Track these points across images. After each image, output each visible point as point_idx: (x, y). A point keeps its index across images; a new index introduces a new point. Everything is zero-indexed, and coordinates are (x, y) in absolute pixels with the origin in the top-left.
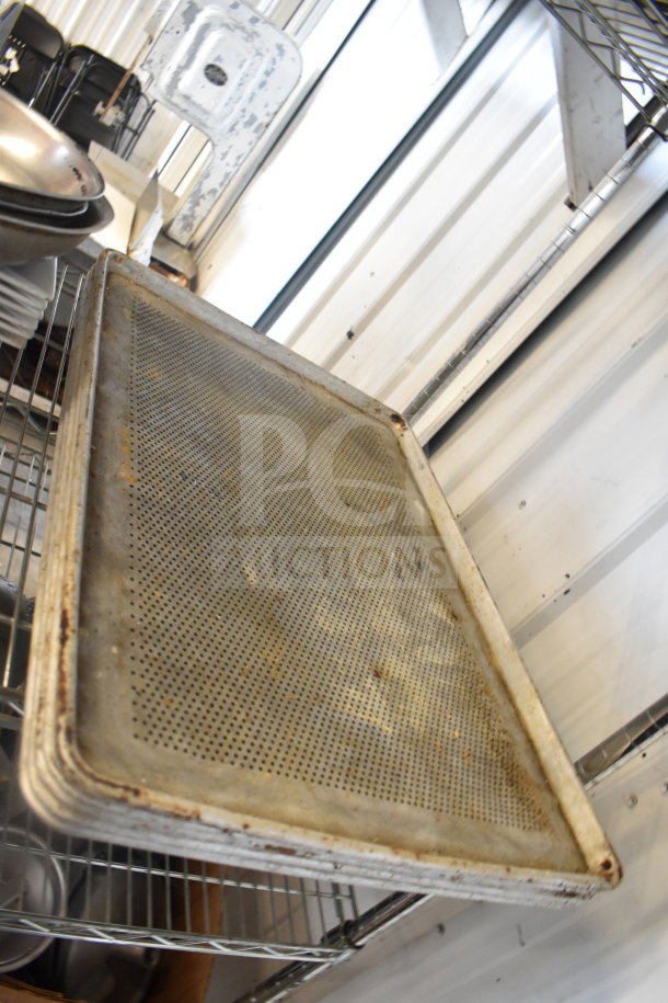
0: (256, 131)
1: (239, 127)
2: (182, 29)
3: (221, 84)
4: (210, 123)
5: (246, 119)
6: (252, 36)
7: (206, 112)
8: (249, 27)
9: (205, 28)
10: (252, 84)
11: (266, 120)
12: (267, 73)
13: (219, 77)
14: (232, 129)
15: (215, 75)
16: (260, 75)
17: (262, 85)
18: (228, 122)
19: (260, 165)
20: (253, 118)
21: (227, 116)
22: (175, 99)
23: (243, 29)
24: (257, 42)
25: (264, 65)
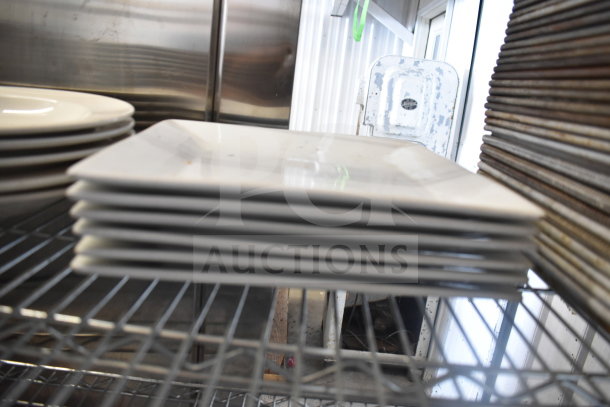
0: (447, 125)
1: (436, 126)
2: (377, 90)
3: (414, 107)
4: (417, 134)
5: (438, 120)
6: (420, 72)
7: (413, 128)
8: (415, 68)
9: (391, 82)
10: (432, 98)
11: (450, 114)
12: (438, 88)
13: (412, 104)
14: (432, 131)
15: (409, 104)
16: (435, 92)
17: (438, 96)
18: (428, 128)
19: (459, 143)
20: (442, 118)
21: (425, 124)
22: (392, 131)
23: (413, 71)
24: (424, 74)
25: (435, 84)
